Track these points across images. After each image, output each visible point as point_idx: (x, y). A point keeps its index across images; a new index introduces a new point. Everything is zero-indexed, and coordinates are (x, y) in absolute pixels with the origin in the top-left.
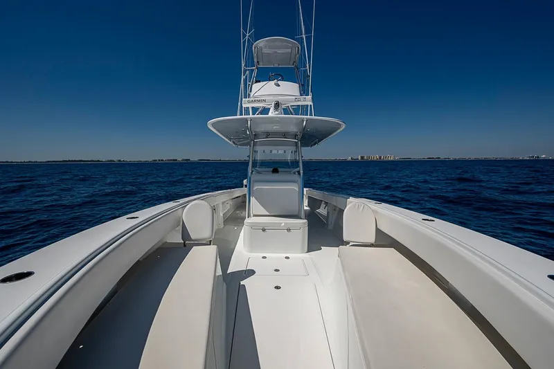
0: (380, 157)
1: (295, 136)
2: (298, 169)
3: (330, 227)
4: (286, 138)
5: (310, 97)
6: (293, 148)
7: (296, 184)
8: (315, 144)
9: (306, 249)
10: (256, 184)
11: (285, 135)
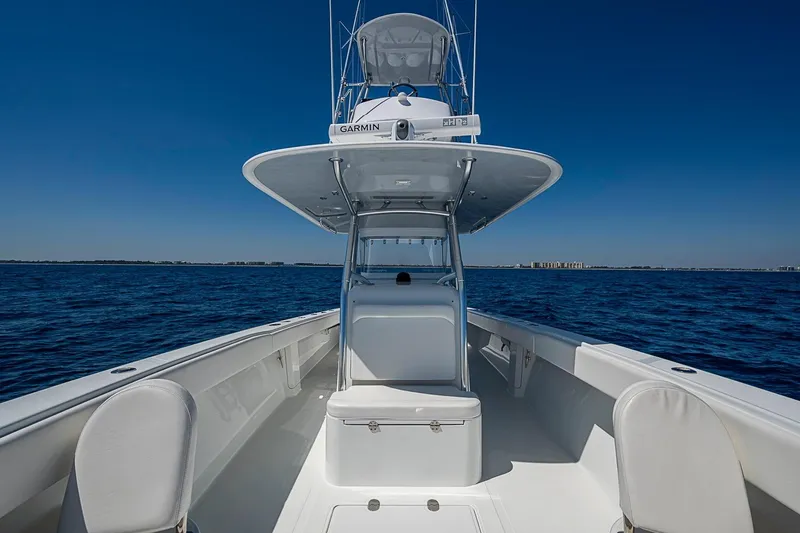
0: (563, 265)
1: (444, 205)
2: (452, 275)
3: (519, 393)
4: (425, 209)
5: (474, 118)
6: (440, 232)
7: (450, 311)
8: (479, 227)
9: (478, 475)
10: (357, 309)
11: (422, 201)
